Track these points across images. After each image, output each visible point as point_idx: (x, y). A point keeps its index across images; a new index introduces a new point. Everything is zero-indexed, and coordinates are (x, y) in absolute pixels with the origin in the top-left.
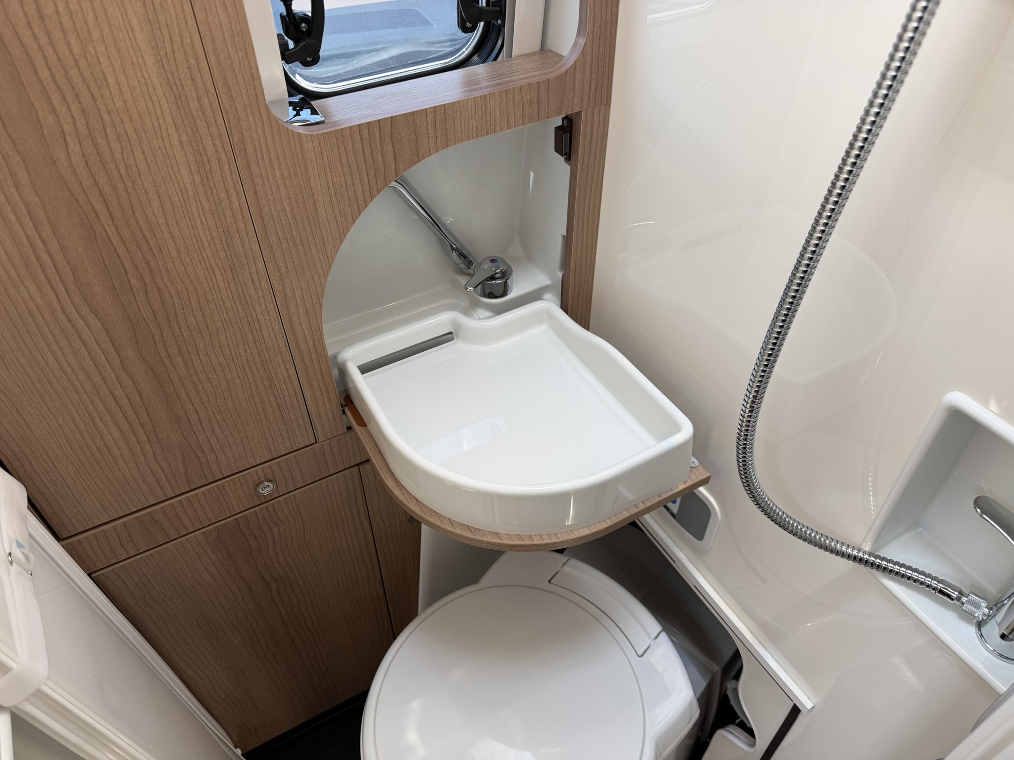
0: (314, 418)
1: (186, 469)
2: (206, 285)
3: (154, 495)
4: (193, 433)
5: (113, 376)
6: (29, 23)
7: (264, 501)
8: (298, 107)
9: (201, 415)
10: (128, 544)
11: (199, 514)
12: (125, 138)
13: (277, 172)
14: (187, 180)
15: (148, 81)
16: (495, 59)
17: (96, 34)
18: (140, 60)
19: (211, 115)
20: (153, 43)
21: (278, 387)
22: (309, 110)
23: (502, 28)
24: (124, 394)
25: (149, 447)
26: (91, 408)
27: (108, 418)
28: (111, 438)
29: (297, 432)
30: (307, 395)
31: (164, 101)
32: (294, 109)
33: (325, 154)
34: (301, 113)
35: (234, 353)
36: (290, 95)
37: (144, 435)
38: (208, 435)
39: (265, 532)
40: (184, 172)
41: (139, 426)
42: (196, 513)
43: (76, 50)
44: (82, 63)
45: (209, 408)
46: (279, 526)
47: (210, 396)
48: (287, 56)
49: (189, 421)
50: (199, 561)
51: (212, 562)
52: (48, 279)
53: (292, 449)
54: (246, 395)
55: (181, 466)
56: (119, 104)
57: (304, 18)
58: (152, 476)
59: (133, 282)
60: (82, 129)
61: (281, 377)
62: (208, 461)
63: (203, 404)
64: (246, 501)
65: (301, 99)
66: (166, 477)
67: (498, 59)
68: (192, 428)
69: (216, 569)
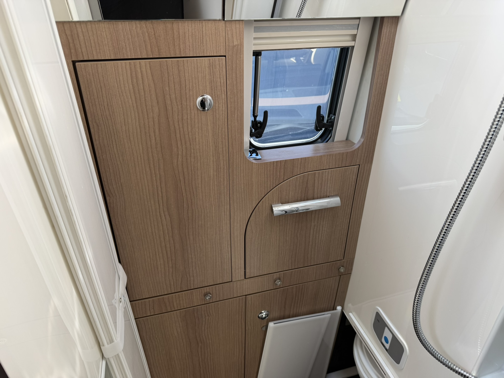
0: (233, 270)
1: (181, 282)
2: (208, 211)
3: (167, 290)
4: (188, 267)
5: (168, 239)
6: (178, 121)
7: (206, 303)
8: (251, 153)
9: (193, 260)
10: (152, 309)
11: (181, 303)
12: (196, 158)
13: (242, 174)
14: (212, 174)
15: (208, 141)
16: (327, 142)
17: (196, 126)
18: (208, 134)
19: (225, 153)
20: (213, 130)
21: (223, 254)
22: (255, 154)
23: (332, 131)
24: (169, 247)
25: (171, 270)
26: (157, 250)
27: (161, 255)
28: (159, 263)
29: (225, 275)
30: (233, 260)
31: (211, 148)
32: (250, 153)
33: (259, 170)
34: (252, 154)
35: (211, 238)
36: (250, 148)
37: (171, 264)
38: (193, 269)
39: (203, 317)
40: (212, 171)
41: (171, 260)
42: (180, 302)
43: (189, 130)
44: (190, 134)
45: (197, 258)
46: (209, 316)
47: (198, 253)
48: (252, 135)
49: (188, 262)
50: (175, 324)
51: (180, 326)
52: (158, 201)
53: (222, 282)
54: (211, 255)
55: (180, 280)
56: (197, 147)
57: (260, 122)
58: (169, 282)
59: (185, 205)
60: (184, 153)
61: (225, 251)
62: (190, 280)
63: (195, 255)
64: (199, 301)
65: (253, 150)
66: (174, 284)
67: (328, 142)
68: (188, 265)
69: (180, 330)
